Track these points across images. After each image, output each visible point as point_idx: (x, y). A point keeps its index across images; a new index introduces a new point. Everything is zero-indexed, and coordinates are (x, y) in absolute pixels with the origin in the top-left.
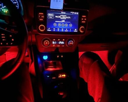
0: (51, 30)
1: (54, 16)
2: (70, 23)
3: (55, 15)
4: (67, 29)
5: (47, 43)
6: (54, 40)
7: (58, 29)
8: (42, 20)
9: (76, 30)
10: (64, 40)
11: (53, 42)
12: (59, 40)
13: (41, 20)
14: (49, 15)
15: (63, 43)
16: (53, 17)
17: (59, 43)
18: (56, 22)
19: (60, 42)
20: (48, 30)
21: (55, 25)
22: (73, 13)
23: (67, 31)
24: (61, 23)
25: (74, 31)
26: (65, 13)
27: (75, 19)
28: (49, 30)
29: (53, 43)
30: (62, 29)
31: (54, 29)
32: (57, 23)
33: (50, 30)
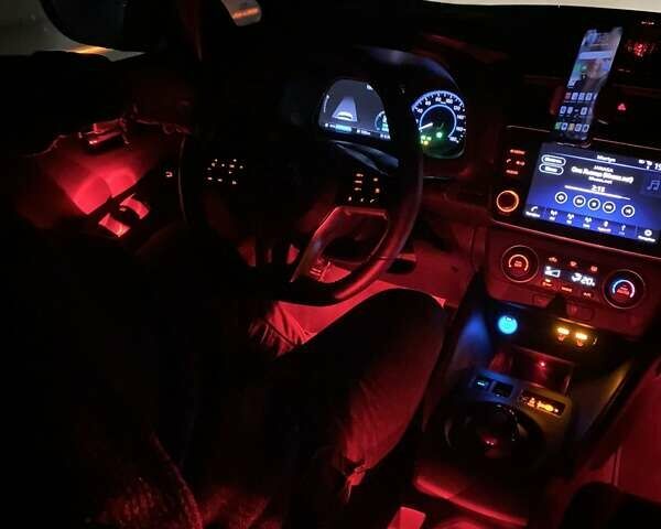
0: (538, 216)
1: (567, 168)
2: (627, 202)
3: (571, 163)
4: (606, 224)
5: (518, 264)
6: (553, 259)
7: (571, 216)
8: (516, 173)
9: (651, 237)
10: (594, 269)
11: (548, 268)
12: (573, 264)
13: (512, 172)
14: (547, 159)
15: (588, 281)
16: (559, 170)
17: (574, 279)
18: (567, 187)
19: (577, 277)
20: (528, 213)
21: (560, 197)
22: (650, 163)
23: (609, 230)
24: (589, 196)
25: (640, 237)
26: (614, 160)
27: (655, 189)
28: (532, 214)
29: (549, 271)
30: (588, 220)
31: (552, 212)
32: (572, 194)
33: (534, 215)
